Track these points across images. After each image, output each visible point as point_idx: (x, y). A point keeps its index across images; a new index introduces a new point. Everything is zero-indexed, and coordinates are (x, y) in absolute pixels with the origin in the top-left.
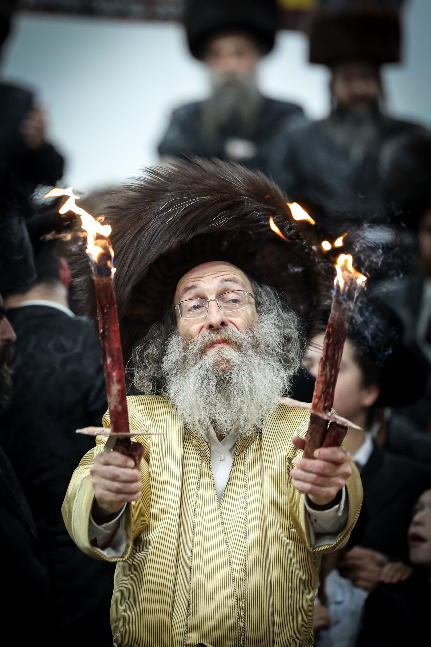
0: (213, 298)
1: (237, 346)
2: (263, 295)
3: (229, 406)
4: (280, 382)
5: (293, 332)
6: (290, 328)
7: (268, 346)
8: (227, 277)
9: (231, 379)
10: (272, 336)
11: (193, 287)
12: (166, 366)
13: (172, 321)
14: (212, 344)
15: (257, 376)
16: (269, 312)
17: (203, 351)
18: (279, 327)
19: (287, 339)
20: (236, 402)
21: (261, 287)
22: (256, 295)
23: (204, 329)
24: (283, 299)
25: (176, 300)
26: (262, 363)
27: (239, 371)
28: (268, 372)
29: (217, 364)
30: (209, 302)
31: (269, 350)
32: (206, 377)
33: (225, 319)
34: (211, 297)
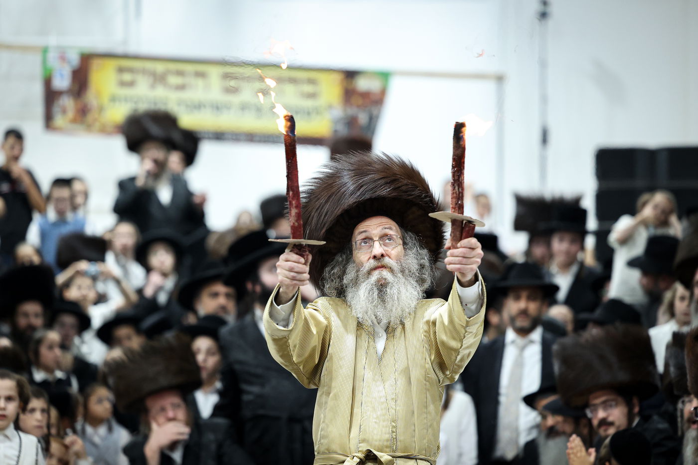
0: (377, 239)
1: (391, 270)
2: (408, 238)
3: (385, 308)
4: (416, 293)
5: (426, 262)
6: (424, 259)
7: (411, 272)
8: (386, 226)
9: (386, 291)
10: (413, 266)
11: (365, 231)
12: (345, 281)
13: (350, 252)
14: (376, 268)
15: (403, 290)
16: (411, 249)
17: (370, 272)
18: (417, 259)
19: (422, 267)
20: (389, 306)
21: (407, 233)
22: (403, 239)
23: (371, 259)
24: (420, 241)
25: (353, 240)
26: (406, 282)
27: (392, 287)
28: (409, 287)
29: (378, 281)
30: (374, 242)
31: (411, 274)
32: (372, 289)
33: (384, 252)
34: (376, 238)
